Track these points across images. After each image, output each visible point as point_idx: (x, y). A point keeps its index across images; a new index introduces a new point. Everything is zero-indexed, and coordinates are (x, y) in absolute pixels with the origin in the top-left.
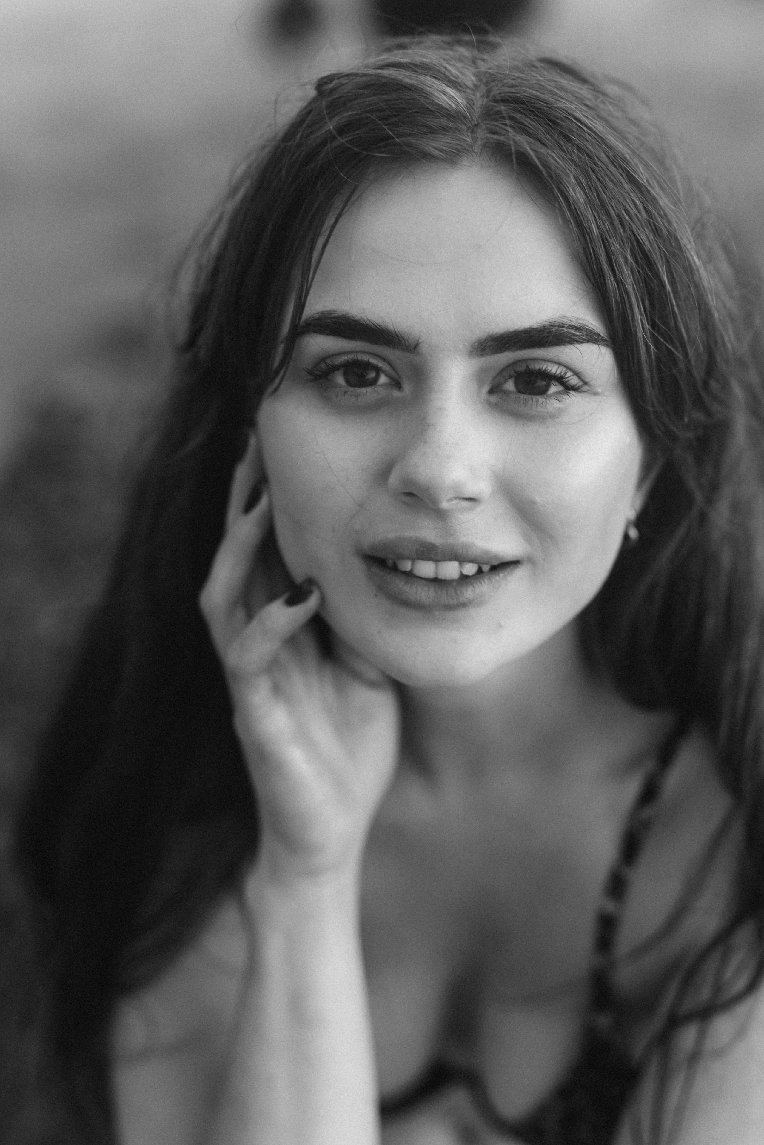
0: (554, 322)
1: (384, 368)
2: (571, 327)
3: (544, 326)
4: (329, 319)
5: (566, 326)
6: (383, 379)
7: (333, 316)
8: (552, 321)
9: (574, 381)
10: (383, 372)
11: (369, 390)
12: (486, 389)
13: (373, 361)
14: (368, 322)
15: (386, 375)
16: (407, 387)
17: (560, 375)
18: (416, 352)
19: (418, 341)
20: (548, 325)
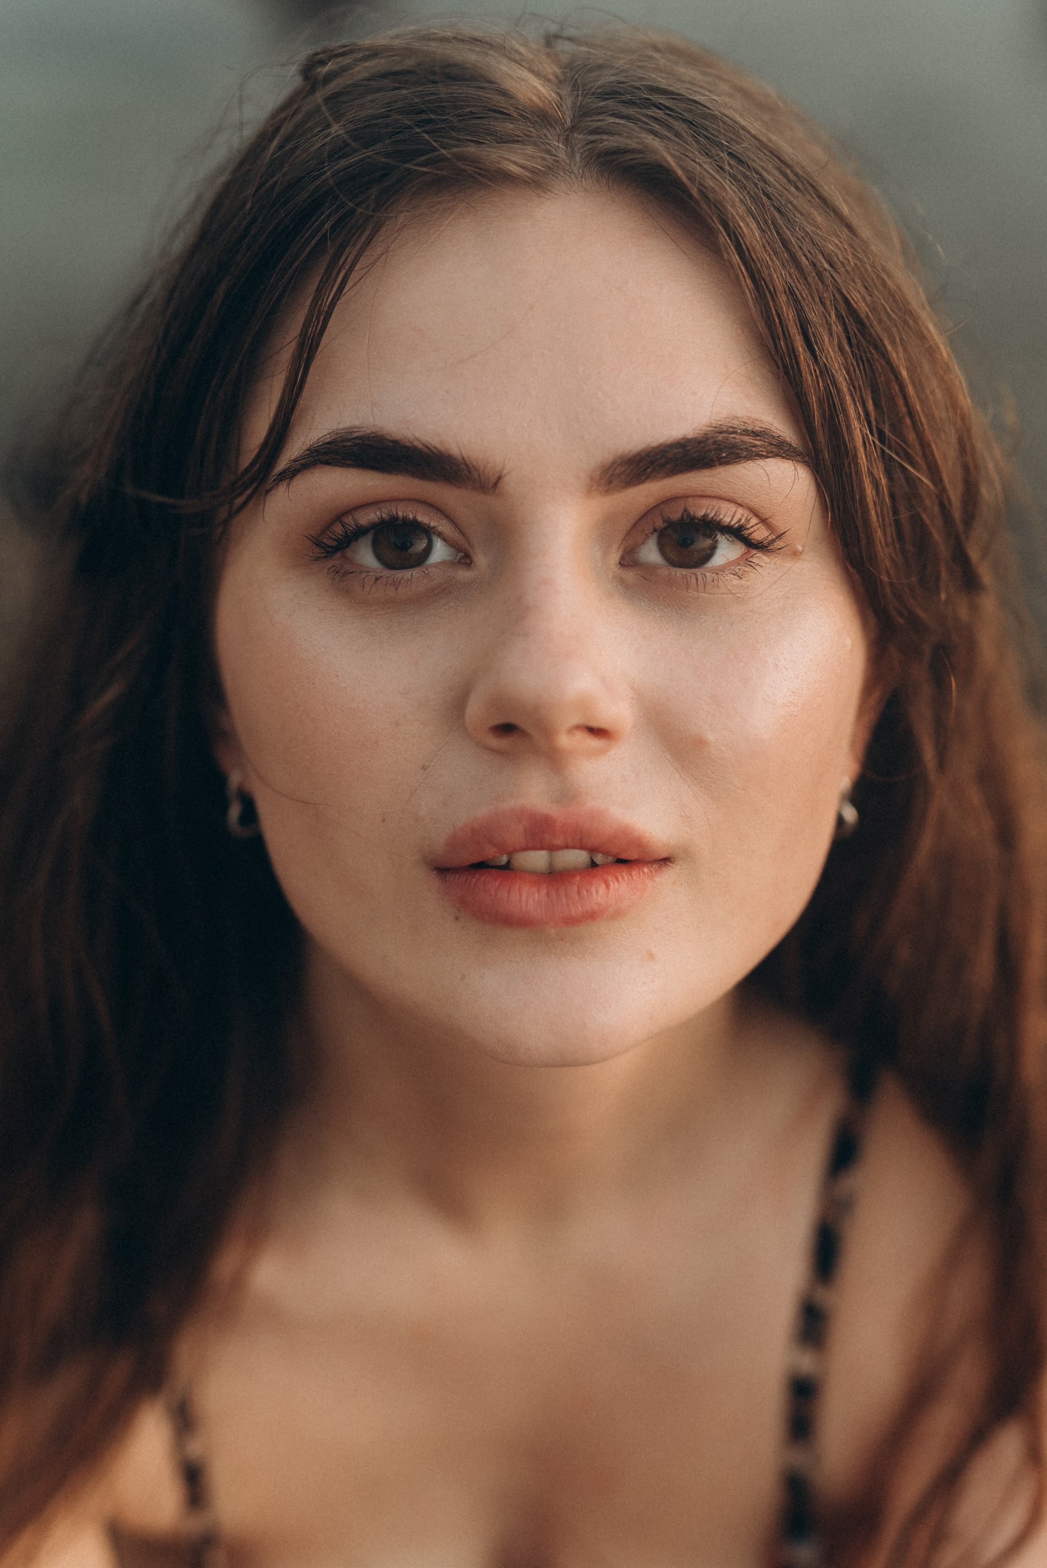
0: (720, 426)
1: (440, 528)
2: (746, 432)
3: (706, 434)
4: (350, 440)
5: (739, 431)
6: (440, 552)
7: (356, 435)
8: (717, 424)
9: (760, 534)
10: (439, 535)
11: (416, 572)
12: (615, 556)
13: (422, 518)
14: (416, 443)
15: (445, 540)
16: (481, 559)
17: (737, 525)
18: (496, 492)
19: (501, 472)
20: (712, 431)
